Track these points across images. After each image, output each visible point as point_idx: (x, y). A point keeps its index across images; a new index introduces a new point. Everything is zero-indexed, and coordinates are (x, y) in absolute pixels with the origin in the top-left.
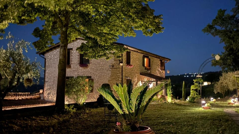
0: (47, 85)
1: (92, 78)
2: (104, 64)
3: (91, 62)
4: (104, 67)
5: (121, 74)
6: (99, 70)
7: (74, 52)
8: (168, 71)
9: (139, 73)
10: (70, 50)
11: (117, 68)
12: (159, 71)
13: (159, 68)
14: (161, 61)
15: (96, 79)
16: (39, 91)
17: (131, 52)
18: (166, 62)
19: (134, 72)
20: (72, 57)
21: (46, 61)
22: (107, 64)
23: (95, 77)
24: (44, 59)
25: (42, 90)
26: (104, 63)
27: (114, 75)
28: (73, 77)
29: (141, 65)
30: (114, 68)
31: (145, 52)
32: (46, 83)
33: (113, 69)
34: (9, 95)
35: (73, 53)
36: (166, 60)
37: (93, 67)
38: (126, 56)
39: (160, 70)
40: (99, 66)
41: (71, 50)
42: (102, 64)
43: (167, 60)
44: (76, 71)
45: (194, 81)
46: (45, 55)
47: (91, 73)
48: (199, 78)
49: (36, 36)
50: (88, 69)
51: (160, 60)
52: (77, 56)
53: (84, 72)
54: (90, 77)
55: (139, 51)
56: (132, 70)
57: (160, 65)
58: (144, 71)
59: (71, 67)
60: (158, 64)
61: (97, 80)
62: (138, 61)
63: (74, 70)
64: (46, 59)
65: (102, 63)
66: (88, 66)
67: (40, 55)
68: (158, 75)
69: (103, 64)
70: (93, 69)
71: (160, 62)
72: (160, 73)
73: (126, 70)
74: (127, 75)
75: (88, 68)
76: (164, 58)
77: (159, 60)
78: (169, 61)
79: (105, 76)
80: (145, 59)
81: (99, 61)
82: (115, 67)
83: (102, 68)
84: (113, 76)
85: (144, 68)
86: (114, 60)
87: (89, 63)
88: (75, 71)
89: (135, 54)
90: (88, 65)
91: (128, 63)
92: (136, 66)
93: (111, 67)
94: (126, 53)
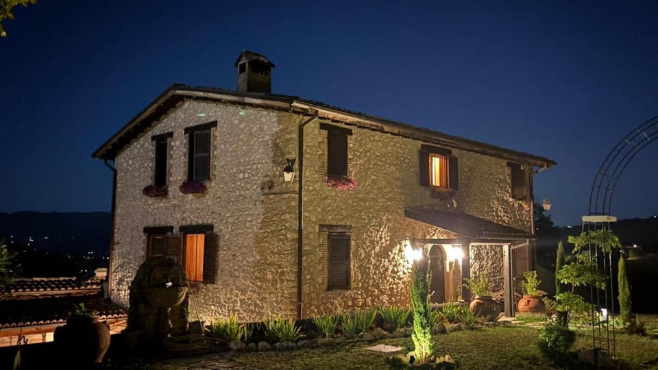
0: (117, 252)
1: (215, 230)
2: (248, 178)
3: (213, 175)
4: (247, 189)
5: (295, 216)
6: (233, 202)
7: (175, 145)
8: (545, 201)
9: (403, 213)
10: (166, 140)
11: (281, 193)
12: (507, 202)
13: (507, 192)
14: (514, 168)
15: (224, 236)
16: (95, 274)
17: (354, 129)
18: (537, 172)
19: (371, 207)
20: (171, 162)
21: (118, 178)
22: (256, 178)
23: (222, 227)
24: (112, 173)
25: (106, 269)
26: (247, 176)
27: (274, 219)
28: (171, 228)
29: (415, 179)
30: (273, 191)
31: (420, 130)
32: (115, 247)
33: (272, 196)
35: (175, 148)
36: (535, 165)
37: (220, 193)
38: (325, 147)
39: (511, 199)
40: (233, 186)
41: (169, 139)
42: (240, 180)
43: (539, 162)
44: (179, 206)
46: (116, 160)
47: (213, 212)
50: (208, 199)
51: (509, 165)
52: (182, 158)
53: (198, 209)
54: (211, 227)
55: (386, 128)
56: (364, 200)
57: (510, 181)
58: (427, 200)
59: (170, 193)
60: (502, 177)
61: (227, 237)
62: (395, 165)
63: (175, 206)
64: (118, 172)
65: (241, 176)
66: (205, 188)
67: (106, 162)
68: (498, 216)
69: (244, 178)
70: (219, 200)
71: (508, 171)
72: (509, 209)
73: (326, 198)
74: (330, 218)
75: (207, 197)
76: (524, 155)
77: (504, 163)
78: (545, 167)
79: (248, 224)
81: (235, 170)
82: (276, 189)
83: (242, 192)
84: (271, 223)
85: (428, 193)
86: (273, 162)
87: (209, 179)
88: (177, 209)
89: (379, 141)
90: (207, 184)
91: (337, 168)
92: (384, 183)
93: (266, 191)
94: (325, 133)
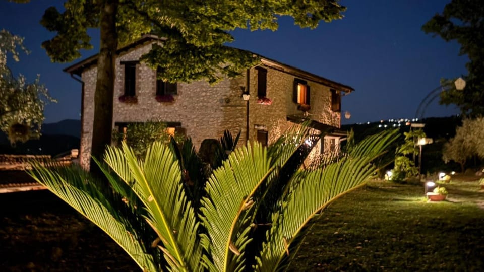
0: (86, 139)
1: (182, 126)
2: (210, 96)
3: (180, 92)
4: (208, 102)
5: (245, 119)
6: (198, 109)
7: (143, 70)
8: (346, 113)
9: (285, 118)
10: (135, 65)
11: (235, 106)
12: (329, 113)
13: (329, 107)
14: (333, 91)
15: (190, 129)
16: (70, 153)
17: (269, 69)
18: (344, 95)
19: (273, 115)
20: (140, 80)
21: (85, 87)
22: (216, 96)
23: (189, 124)
24: (81, 84)
25: (77, 150)
26: (208, 94)
27: (231, 120)
29: (291, 99)
30: (230, 104)
31: (299, 70)
32: (84, 135)
33: (229, 107)
34: (5, 161)
35: (142, 72)
36: (344, 91)
37: (185, 103)
38: (257, 79)
39: (331, 112)
40: (197, 99)
41: (137, 66)
42: (203, 96)
43: (346, 89)
44: (148, 110)
45: (405, 137)
46: (82, 74)
47: (180, 115)
48: (418, 128)
49: (50, 27)
50: (175, 106)
51: (331, 90)
52: (151, 78)
53: (167, 112)
54: (179, 124)
55: (285, 70)
56: (270, 111)
57: (330, 100)
58: (297, 112)
59: (139, 101)
60: (327, 98)
61: (192, 130)
62: (284, 90)
63: (144, 109)
64: (85, 83)
65: (204, 94)
66: (173, 99)
67: (72, 75)
68: (324, 121)
69: (206, 95)
70: (185, 108)
71: (330, 94)
72: (330, 117)
73: (256, 109)
74: (258, 121)
75: (175, 105)
76: (340, 85)
77: (329, 89)
78: (349, 93)
79: (210, 123)
80: (299, 87)
81: (198, 90)
82: (232, 103)
83: (205, 104)
84: (228, 123)
85: (296, 107)
86: (231, 87)
87: (176, 94)
88: (146, 111)
89: (278, 76)
90: (175, 97)
91: (262, 94)
92: (279, 101)
93: (224, 104)
94: (257, 71)
